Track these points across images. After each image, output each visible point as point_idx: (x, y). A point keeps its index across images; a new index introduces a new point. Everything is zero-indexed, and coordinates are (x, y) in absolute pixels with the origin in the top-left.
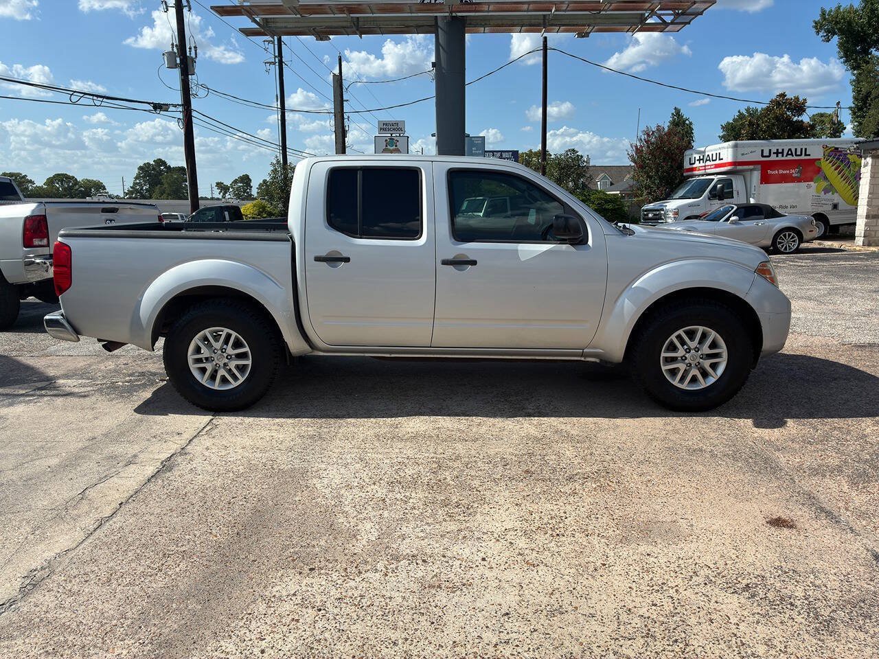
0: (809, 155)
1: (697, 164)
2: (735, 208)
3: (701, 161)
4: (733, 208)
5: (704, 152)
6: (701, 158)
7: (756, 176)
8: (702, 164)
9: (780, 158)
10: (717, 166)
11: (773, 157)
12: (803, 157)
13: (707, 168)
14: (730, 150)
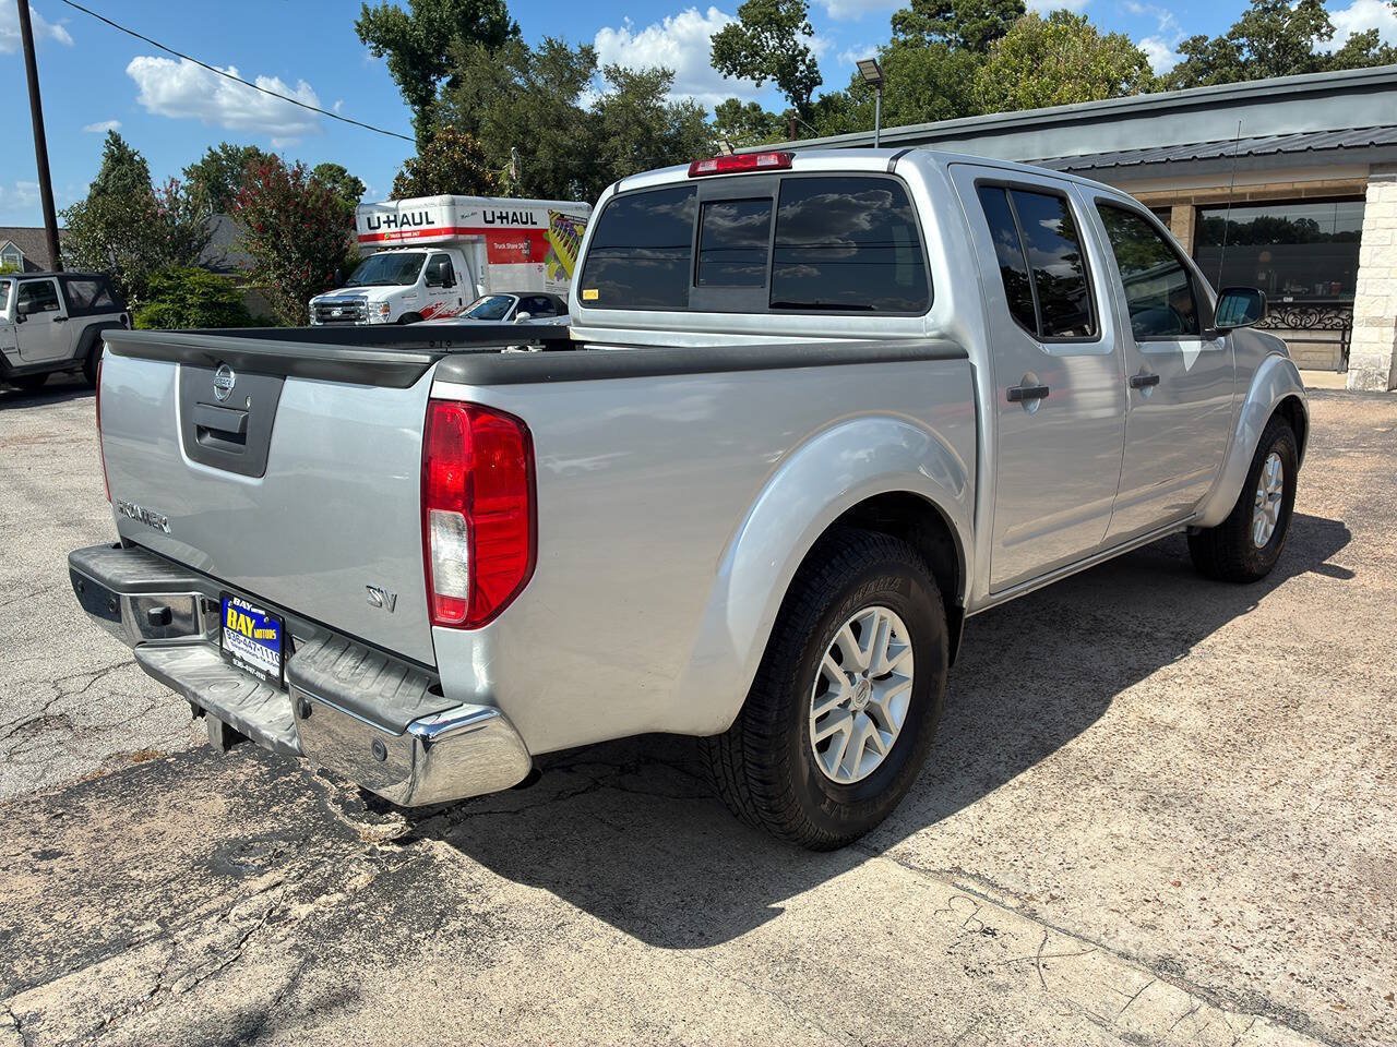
0: (535, 223)
1: (384, 229)
2: (517, 299)
3: (393, 225)
4: (514, 300)
5: (397, 209)
6: (392, 218)
7: (481, 250)
8: (393, 228)
9: (505, 225)
10: (424, 233)
11: (498, 224)
12: (529, 226)
13: (404, 235)
14: (445, 209)
